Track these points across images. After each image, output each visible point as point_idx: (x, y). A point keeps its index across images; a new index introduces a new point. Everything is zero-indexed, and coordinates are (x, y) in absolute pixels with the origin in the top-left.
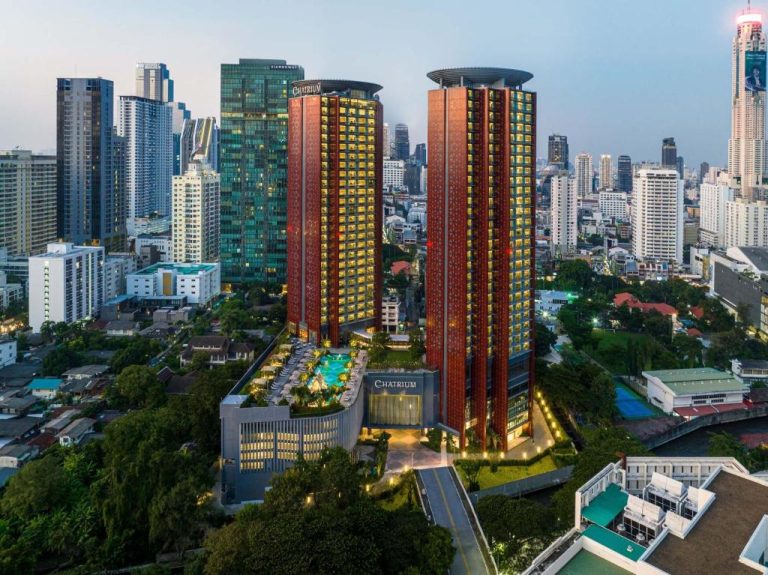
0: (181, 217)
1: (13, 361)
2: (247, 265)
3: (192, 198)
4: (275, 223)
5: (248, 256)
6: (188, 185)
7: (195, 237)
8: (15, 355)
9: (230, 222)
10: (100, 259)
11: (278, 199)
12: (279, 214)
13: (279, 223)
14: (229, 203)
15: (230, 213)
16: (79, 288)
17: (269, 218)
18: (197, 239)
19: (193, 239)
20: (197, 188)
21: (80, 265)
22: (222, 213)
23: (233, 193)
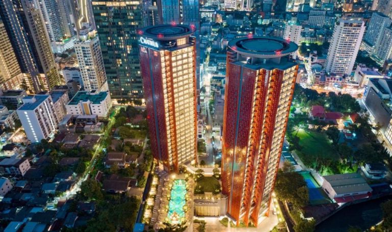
0: (82, 60)
1: (30, 167)
2: (123, 89)
3: (87, 55)
4: (134, 68)
5: (122, 85)
6: (83, 48)
7: (93, 76)
8: (29, 164)
9: (110, 68)
10: (50, 102)
11: (133, 55)
12: (135, 63)
13: (136, 68)
14: (107, 58)
15: (109, 63)
16: (45, 120)
17: (130, 65)
18: (95, 77)
19: (92, 77)
20: (88, 49)
21: (42, 109)
22: (105, 63)
23: (109, 52)
